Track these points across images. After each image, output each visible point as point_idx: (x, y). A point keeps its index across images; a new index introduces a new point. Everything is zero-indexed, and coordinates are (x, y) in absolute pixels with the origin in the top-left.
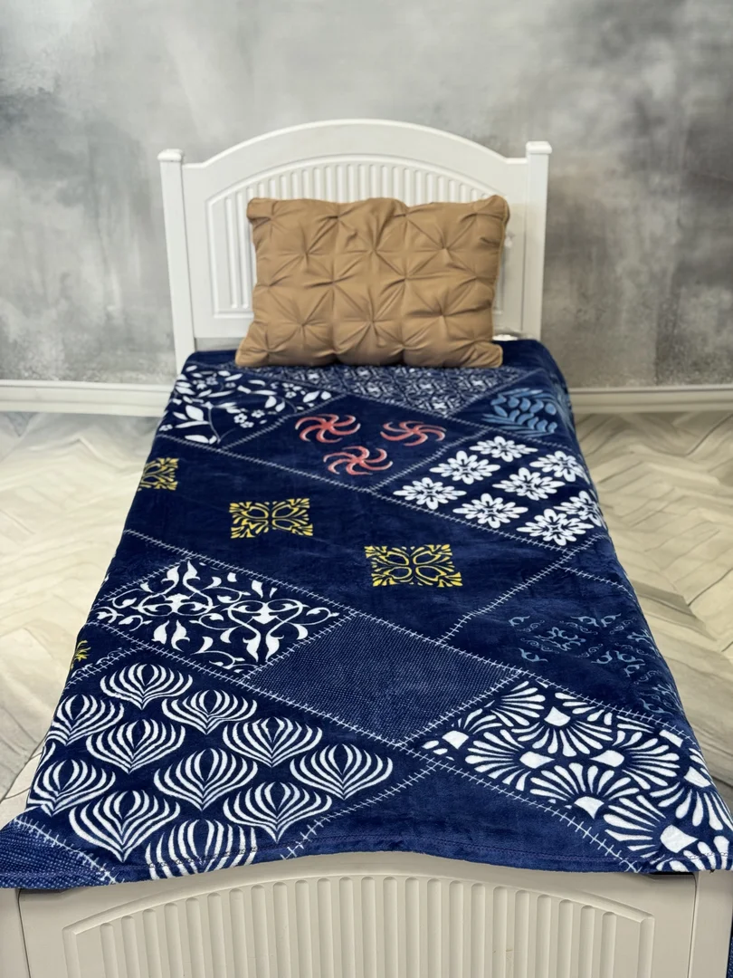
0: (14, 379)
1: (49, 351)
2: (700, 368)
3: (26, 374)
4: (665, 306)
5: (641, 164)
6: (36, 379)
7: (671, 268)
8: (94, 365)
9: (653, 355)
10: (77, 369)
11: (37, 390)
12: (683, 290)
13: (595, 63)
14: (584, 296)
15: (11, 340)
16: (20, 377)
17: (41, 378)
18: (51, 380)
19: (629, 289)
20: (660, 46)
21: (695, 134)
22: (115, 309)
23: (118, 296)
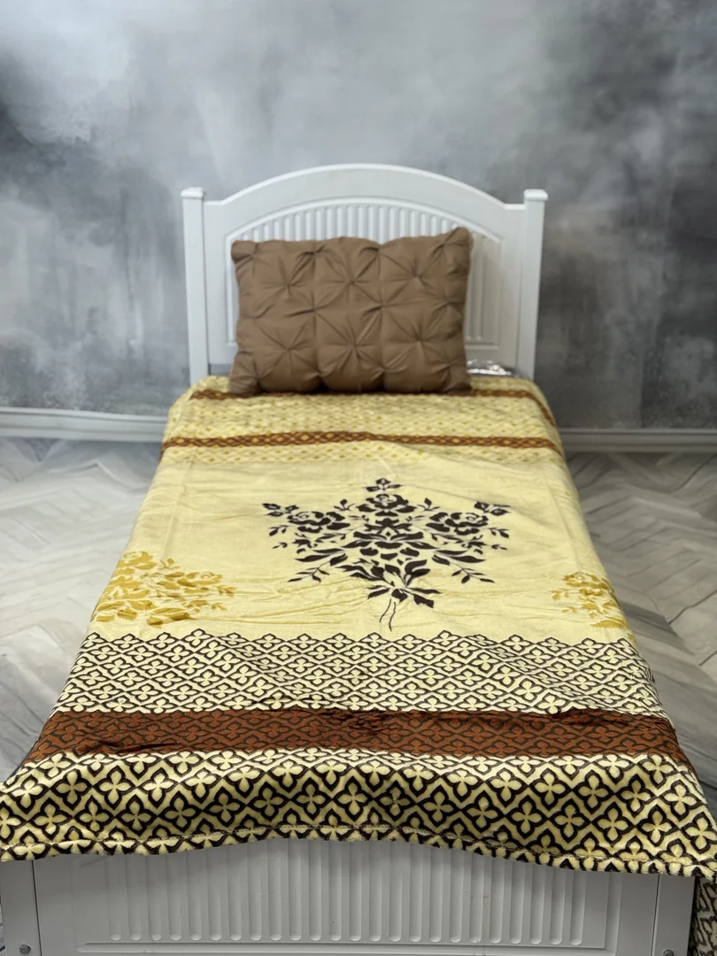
0: (37, 407)
1: (72, 381)
2: (683, 414)
3: (49, 403)
4: (651, 354)
5: (630, 222)
6: (58, 408)
7: (657, 318)
8: (112, 397)
9: (639, 400)
10: (97, 400)
11: (60, 419)
12: (668, 340)
13: (588, 127)
14: (575, 342)
15: (37, 371)
16: (43, 406)
17: (63, 407)
18: (73, 409)
19: (617, 337)
20: (648, 113)
21: (680, 195)
22: (136, 343)
23: (140, 331)
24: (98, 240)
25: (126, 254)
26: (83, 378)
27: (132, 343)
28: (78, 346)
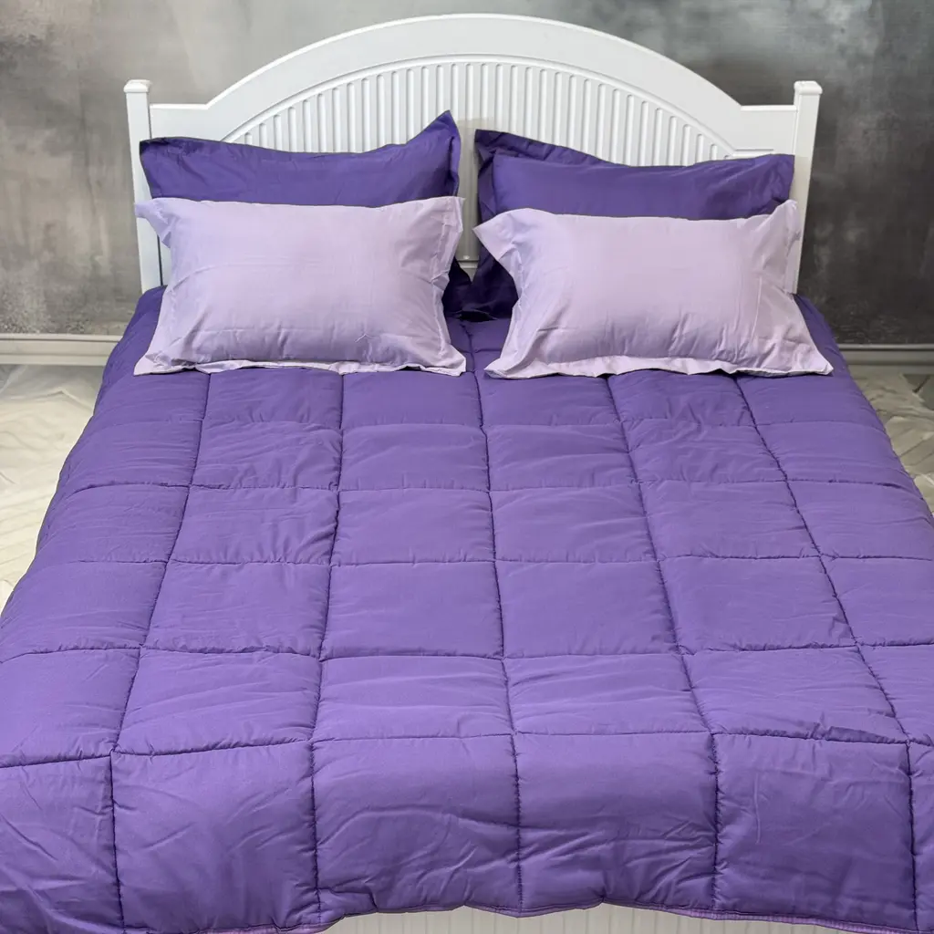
3: (6, 327)
6: (15, 332)
10: (61, 320)
11: (18, 343)
17: (21, 330)
22: (103, 260)
23: (105, 247)
24: (53, 149)
25: (87, 164)
26: (42, 299)
27: (97, 258)
28: (35, 265)
